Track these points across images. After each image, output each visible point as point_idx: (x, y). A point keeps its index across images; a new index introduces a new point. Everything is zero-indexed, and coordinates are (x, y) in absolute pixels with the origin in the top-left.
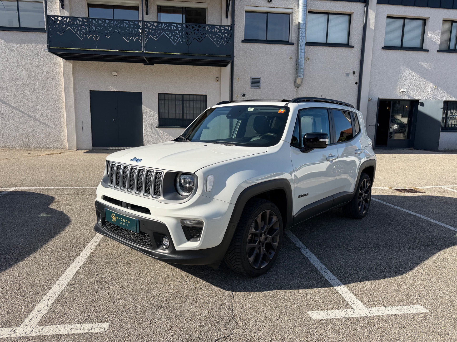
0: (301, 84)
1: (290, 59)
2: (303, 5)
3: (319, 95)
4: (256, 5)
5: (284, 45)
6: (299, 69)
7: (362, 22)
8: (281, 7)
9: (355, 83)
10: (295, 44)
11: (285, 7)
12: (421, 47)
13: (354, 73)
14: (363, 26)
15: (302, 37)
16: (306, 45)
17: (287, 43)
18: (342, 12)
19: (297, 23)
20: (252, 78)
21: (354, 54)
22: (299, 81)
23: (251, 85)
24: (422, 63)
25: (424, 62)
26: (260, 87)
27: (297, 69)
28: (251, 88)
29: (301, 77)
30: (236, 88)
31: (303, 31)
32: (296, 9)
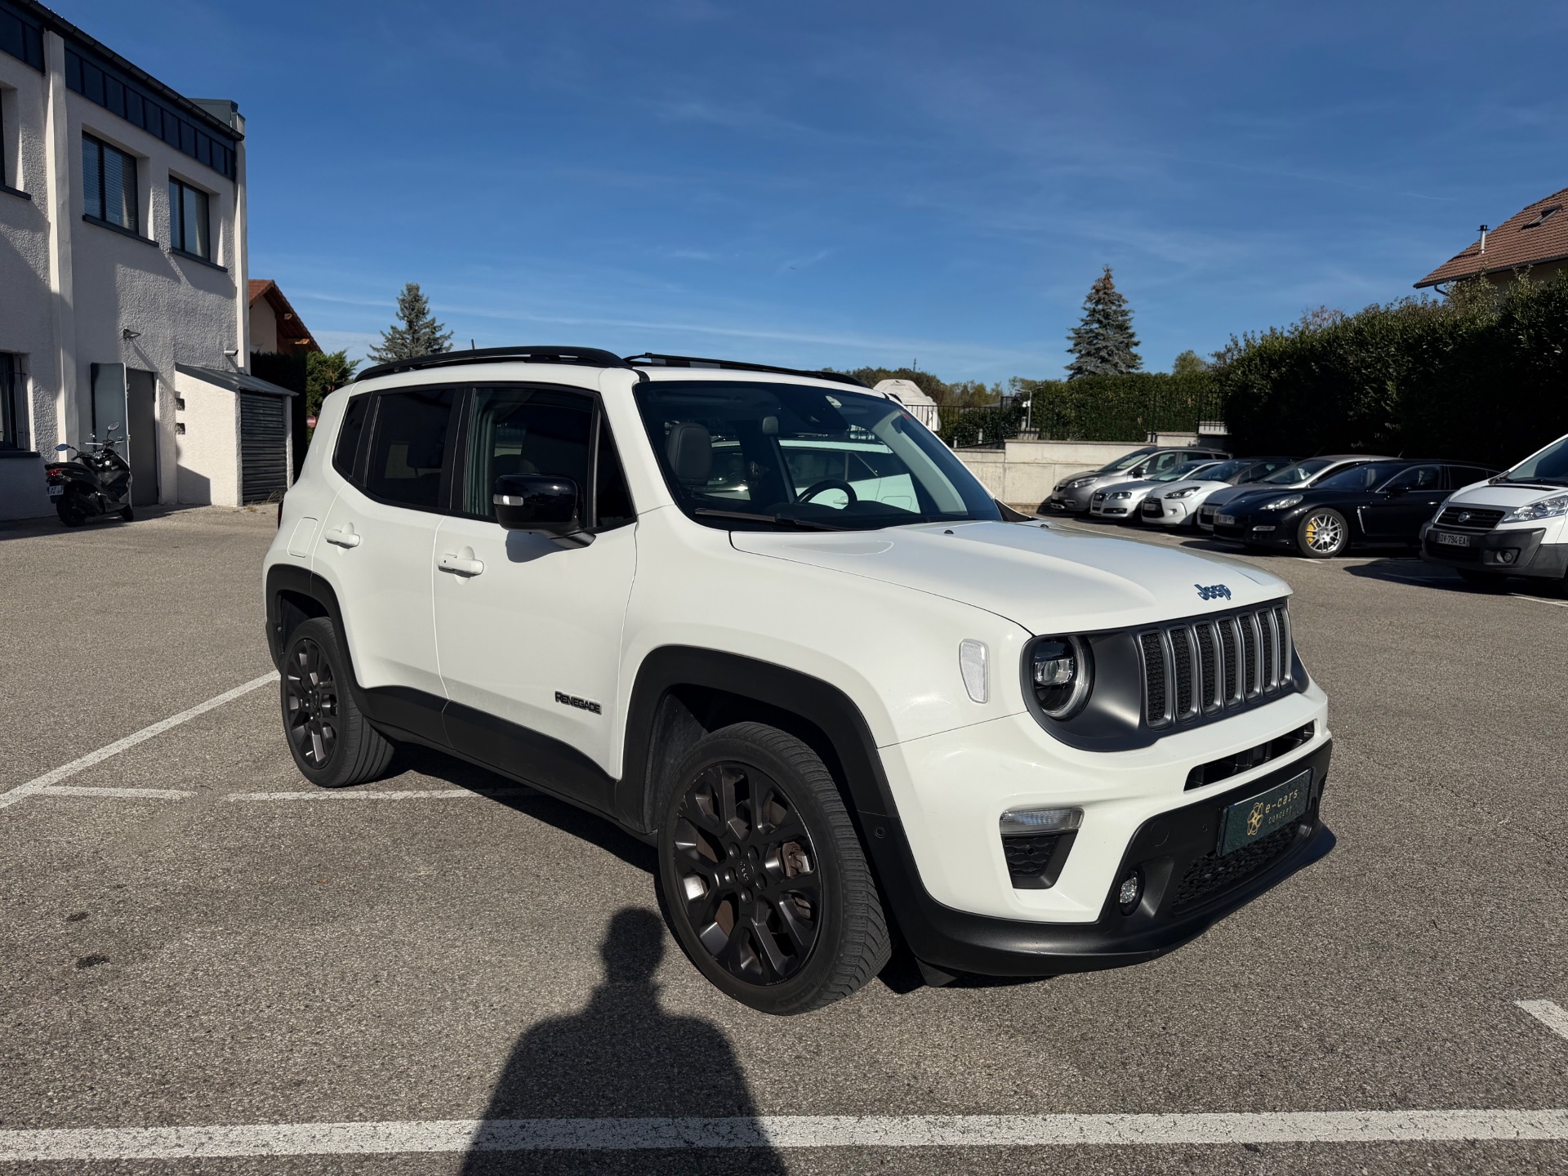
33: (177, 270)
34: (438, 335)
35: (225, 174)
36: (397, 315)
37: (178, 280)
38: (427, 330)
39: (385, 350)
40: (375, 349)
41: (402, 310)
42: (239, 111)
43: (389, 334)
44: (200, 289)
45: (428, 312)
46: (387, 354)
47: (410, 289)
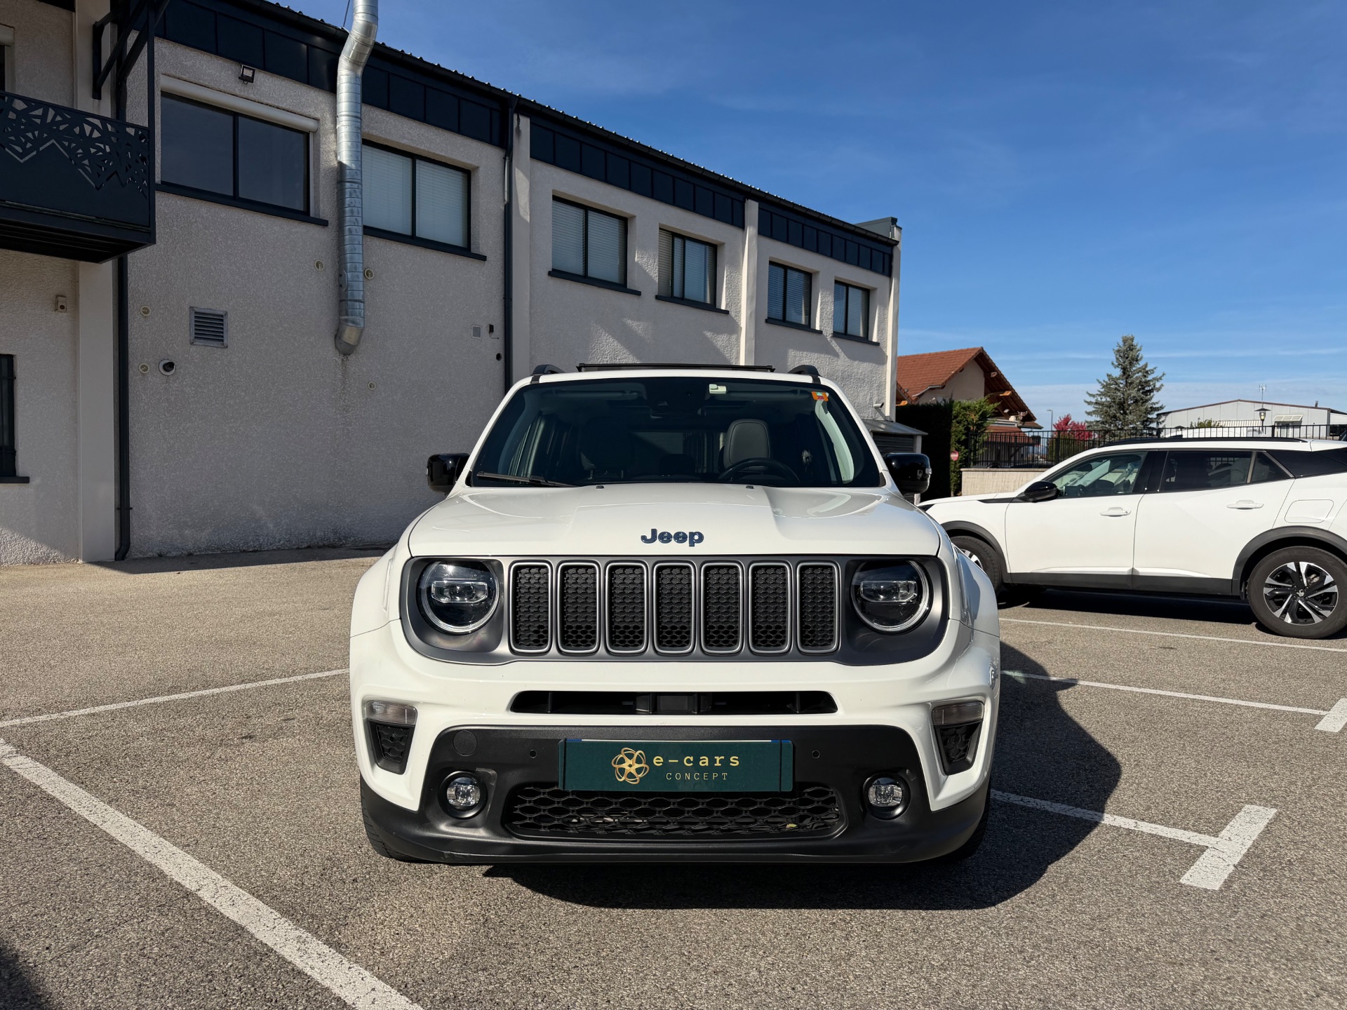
0: (357, 345)
1: (318, 267)
2: (353, 116)
3: (407, 381)
4: (201, 82)
5: (296, 223)
6: (351, 300)
7: (501, 198)
8: (284, 106)
9: (495, 356)
10: (330, 226)
11: (295, 111)
12: (622, 283)
13: (491, 329)
14: (503, 208)
15: (355, 209)
16: (364, 234)
17: (303, 215)
18: (450, 159)
19: (335, 164)
20: (196, 313)
21: (486, 276)
22: (349, 335)
23: (194, 335)
24: (629, 322)
25: (632, 319)
26: (225, 342)
27: (343, 302)
28: (192, 344)
29: (357, 324)
30: (137, 339)
31: (355, 192)
32: (327, 122)
33: (837, 349)
34: (1150, 378)
35: (883, 273)
36: (1113, 364)
37: (837, 355)
38: (1140, 374)
39: (1100, 395)
40: (1090, 395)
41: (1117, 359)
42: (898, 224)
43: (1104, 381)
44: (856, 360)
45: (1141, 358)
46: (1101, 399)
47: (1125, 341)
